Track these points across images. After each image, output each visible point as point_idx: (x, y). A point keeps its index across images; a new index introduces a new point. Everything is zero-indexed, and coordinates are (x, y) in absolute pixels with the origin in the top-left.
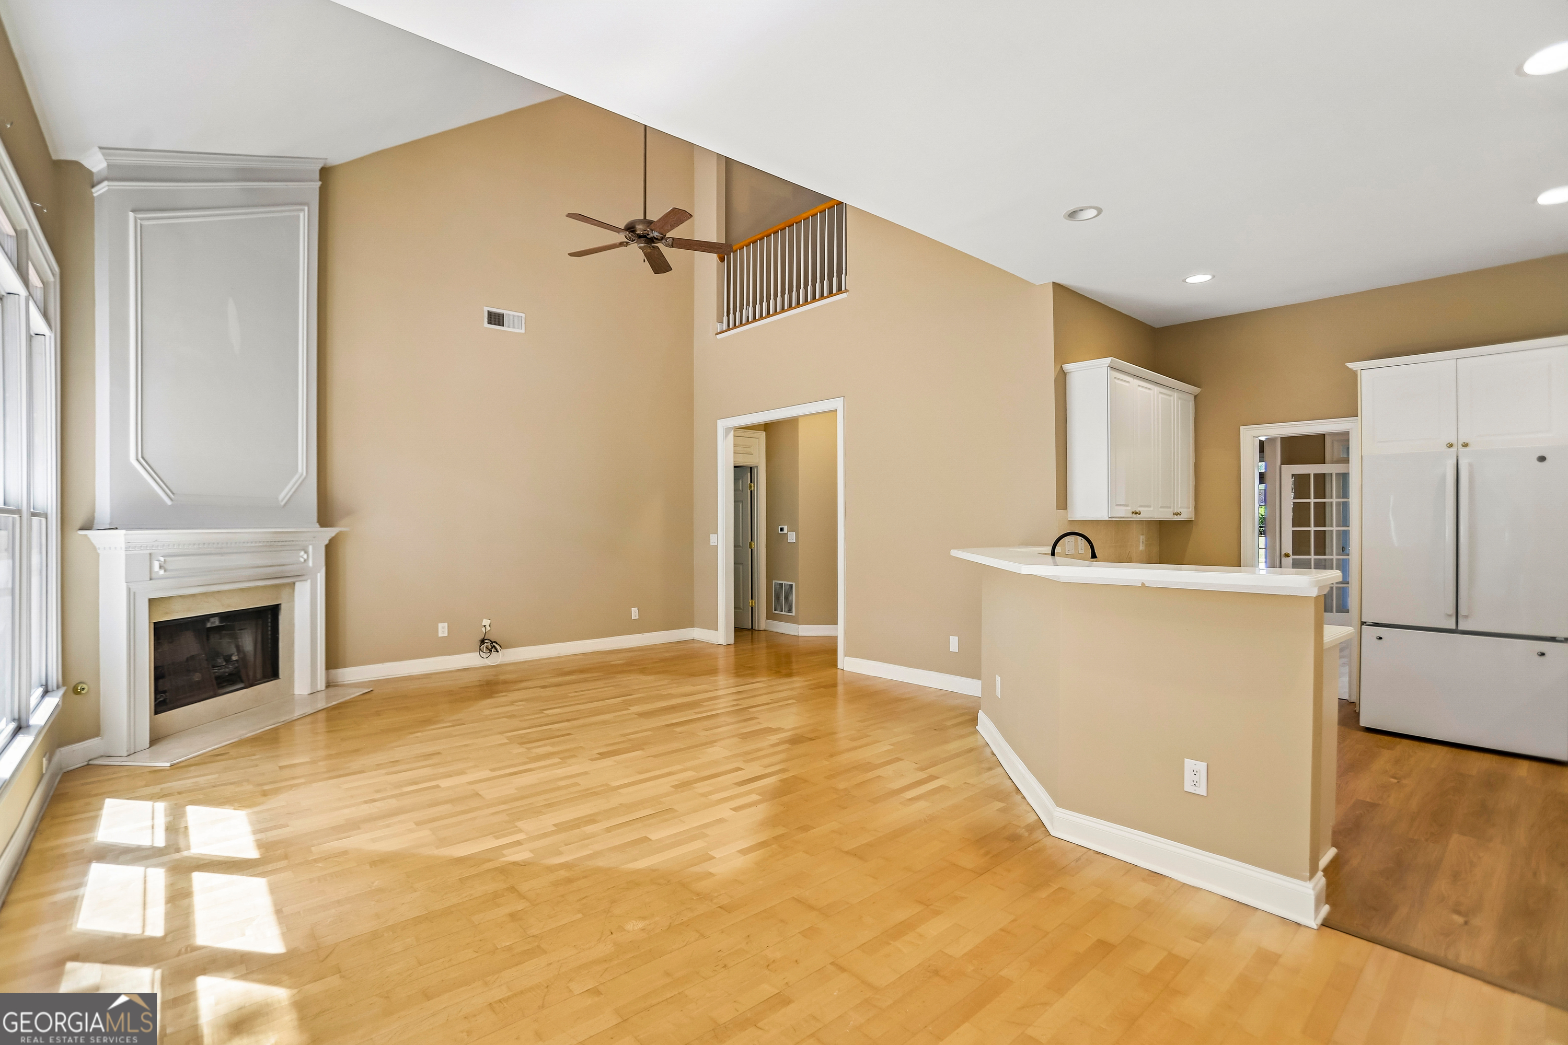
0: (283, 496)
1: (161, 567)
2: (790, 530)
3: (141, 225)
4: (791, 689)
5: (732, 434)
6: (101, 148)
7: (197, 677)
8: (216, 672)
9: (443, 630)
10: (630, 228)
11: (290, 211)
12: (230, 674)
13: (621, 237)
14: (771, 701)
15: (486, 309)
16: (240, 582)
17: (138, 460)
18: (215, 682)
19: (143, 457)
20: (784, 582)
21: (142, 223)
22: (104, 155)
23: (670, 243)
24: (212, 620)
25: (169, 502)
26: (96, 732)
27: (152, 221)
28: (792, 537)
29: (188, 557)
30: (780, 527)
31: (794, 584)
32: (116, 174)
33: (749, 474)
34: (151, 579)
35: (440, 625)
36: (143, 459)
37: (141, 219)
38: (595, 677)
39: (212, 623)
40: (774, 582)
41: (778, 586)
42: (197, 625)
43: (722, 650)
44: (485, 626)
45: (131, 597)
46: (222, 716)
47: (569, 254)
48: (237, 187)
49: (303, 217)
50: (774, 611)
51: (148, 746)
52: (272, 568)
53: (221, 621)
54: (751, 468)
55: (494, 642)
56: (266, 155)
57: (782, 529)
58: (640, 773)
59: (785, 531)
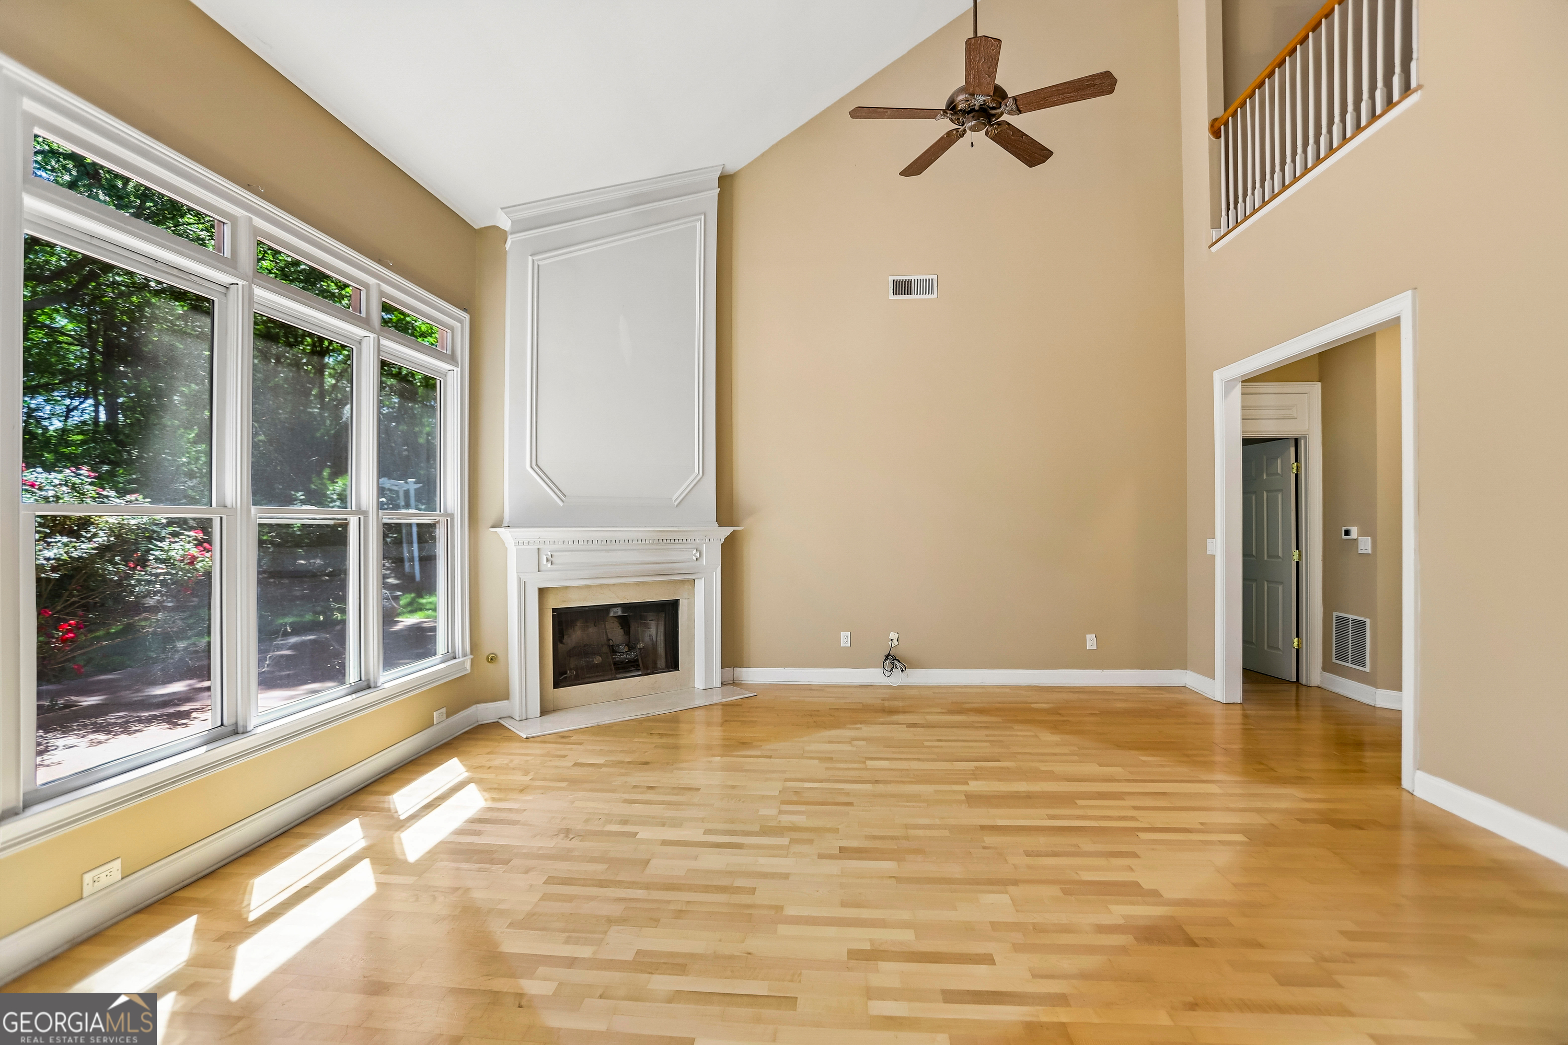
0: (677, 495)
1: (547, 560)
2: (1363, 533)
3: (538, 266)
4: (1259, 811)
5: (1238, 389)
6: (502, 209)
7: (597, 660)
8: (617, 657)
9: (845, 639)
10: (952, 107)
11: (685, 223)
12: (630, 661)
13: (945, 125)
14: (1200, 826)
15: (891, 279)
16: (626, 576)
17: (531, 467)
18: (613, 668)
19: (537, 465)
20: (1351, 617)
21: (539, 264)
22: (506, 214)
23: (1014, 107)
24: (615, 609)
25: (561, 504)
26: (506, 696)
27: (546, 260)
28: (1365, 545)
29: (573, 553)
30: (1344, 528)
31: (1368, 621)
32: (522, 226)
33: (1293, 450)
34: (538, 571)
35: (843, 634)
36: (536, 465)
37: (538, 260)
38: (984, 722)
39: (615, 613)
40: (1335, 614)
41: (1342, 621)
42: (598, 613)
43: (1218, 711)
44: (892, 640)
45: (523, 586)
46: (618, 698)
47: (901, 174)
48: (631, 213)
49: (699, 227)
50: (1334, 661)
51: (539, 715)
52: (657, 565)
53: (623, 612)
54: (1296, 440)
55: (896, 659)
56: (655, 176)
57: (1347, 533)
58: (844, 904)
59: (1354, 534)
